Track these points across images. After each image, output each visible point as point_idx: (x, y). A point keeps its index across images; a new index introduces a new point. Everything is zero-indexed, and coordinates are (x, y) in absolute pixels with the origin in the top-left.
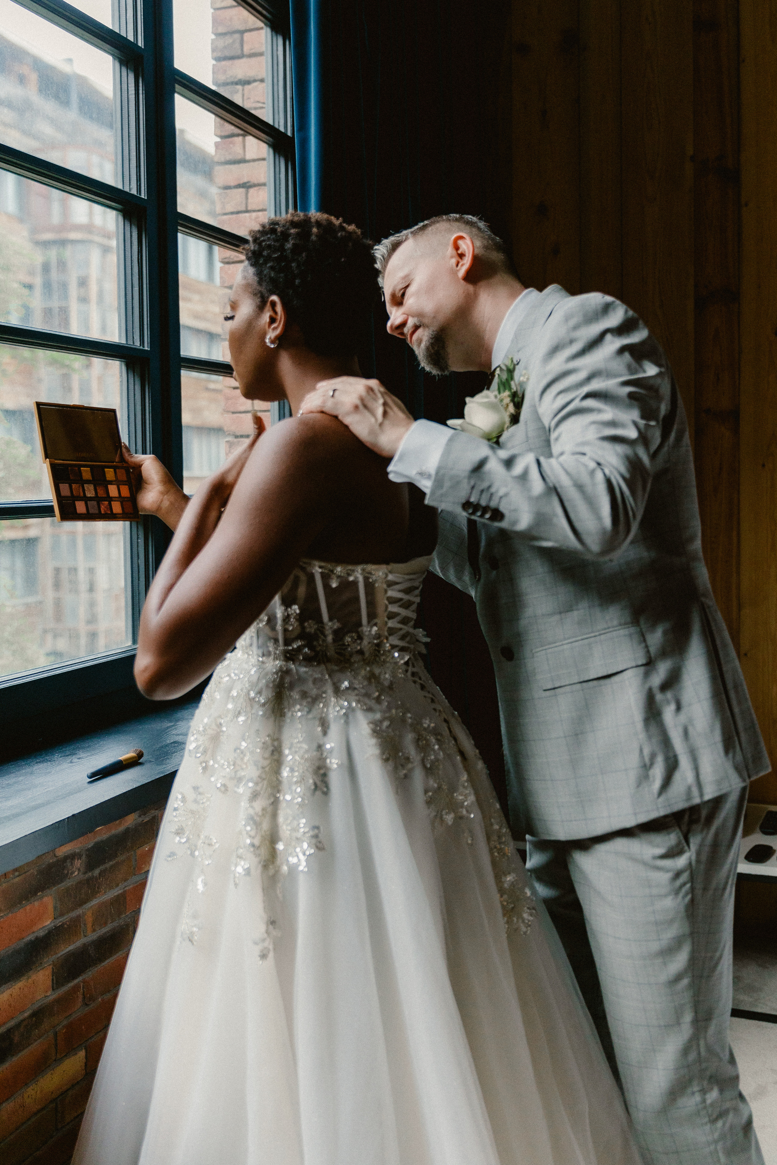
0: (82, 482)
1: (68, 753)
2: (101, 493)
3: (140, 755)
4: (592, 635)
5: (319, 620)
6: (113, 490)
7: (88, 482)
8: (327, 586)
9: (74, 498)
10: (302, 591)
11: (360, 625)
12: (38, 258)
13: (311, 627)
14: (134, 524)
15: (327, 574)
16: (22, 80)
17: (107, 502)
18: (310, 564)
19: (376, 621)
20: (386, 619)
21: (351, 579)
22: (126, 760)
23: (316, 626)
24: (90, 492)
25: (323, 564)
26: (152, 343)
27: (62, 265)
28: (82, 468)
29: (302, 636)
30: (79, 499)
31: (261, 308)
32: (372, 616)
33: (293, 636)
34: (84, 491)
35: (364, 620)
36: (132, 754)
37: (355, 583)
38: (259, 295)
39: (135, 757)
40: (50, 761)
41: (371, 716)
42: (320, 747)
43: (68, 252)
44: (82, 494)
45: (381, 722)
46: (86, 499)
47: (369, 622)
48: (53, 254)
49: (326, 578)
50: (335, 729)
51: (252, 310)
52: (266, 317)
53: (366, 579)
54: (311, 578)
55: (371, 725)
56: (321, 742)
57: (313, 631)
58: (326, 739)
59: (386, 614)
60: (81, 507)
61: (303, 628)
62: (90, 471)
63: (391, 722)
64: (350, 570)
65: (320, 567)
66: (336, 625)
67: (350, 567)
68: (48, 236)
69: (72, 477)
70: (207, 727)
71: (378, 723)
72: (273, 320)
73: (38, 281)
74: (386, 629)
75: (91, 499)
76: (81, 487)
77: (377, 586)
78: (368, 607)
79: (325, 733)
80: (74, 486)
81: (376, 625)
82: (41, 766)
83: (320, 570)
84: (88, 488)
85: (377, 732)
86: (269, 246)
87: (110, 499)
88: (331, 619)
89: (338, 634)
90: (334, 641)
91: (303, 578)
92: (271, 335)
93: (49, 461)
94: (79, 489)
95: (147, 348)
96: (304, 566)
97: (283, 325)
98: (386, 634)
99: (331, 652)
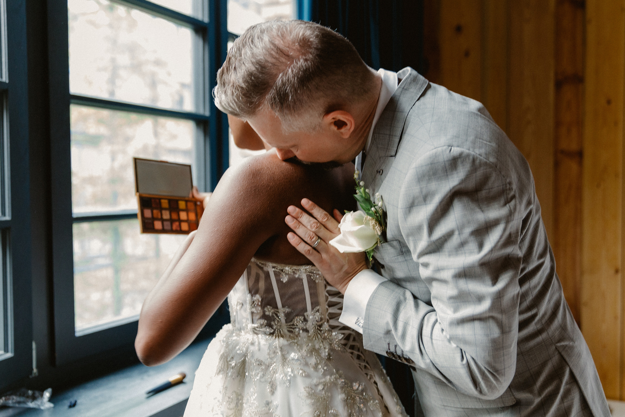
0: (161, 209)
2: (174, 216)
3: (184, 377)
5: (275, 307)
6: (183, 216)
7: (165, 209)
8: (279, 281)
9: (154, 219)
10: (262, 285)
11: (305, 310)
13: (269, 311)
15: (279, 272)
17: (178, 223)
18: (265, 265)
19: (318, 308)
20: (327, 307)
21: (297, 276)
22: (173, 381)
23: (273, 311)
24: (166, 215)
25: (274, 265)
26: (211, 111)
28: (162, 200)
29: (263, 317)
30: (157, 219)
32: (315, 304)
33: (257, 317)
34: (162, 215)
35: (309, 307)
36: (177, 376)
37: (301, 280)
39: (179, 379)
41: (308, 381)
42: (268, 404)
44: (160, 217)
45: (317, 385)
46: (162, 220)
47: (313, 309)
49: (277, 275)
50: (279, 391)
53: (309, 277)
54: (267, 275)
55: (307, 389)
56: (270, 400)
57: (271, 314)
58: (273, 398)
59: (327, 303)
60: (158, 225)
61: (264, 311)
62: (167, 202)
63: (324, 385)
64: (295, 270)
65: (274, 267)
66: (287, 310)
67: (295, 267)
69: (154, 206)
71: (313, 387)
74: (327, 314)
75: (166, 220)
76: (159, 212)
77: (317, 282)
78: (311, 298)
79: (273, 392)
80: (155, 211)
81: (318, 311)
83: (273, 270)
84: (165, 213)
85: (312, 394)
87: (180, 221)
88: (283, 306)
89: (289, 317)
90: (286, 322)
91: (262, 275)
93: (139, 194)
94: (158, 214)
95: (207, 115)
96: (262, 266)
98: (327, 317)
99: (284, 330)
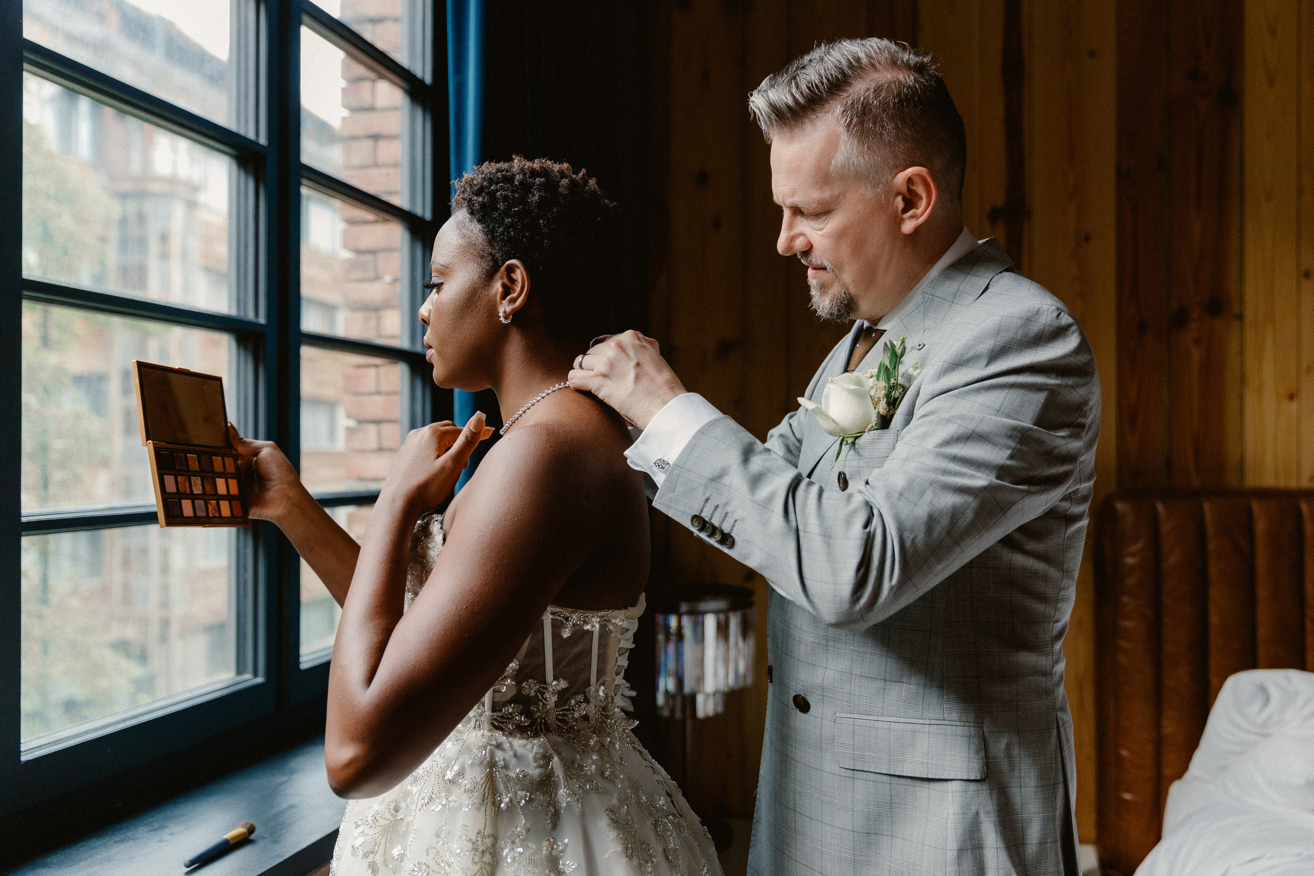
0: (189, 474)
1: (156, 825)
2: (209, 489)
3: (251, 830)
4: (921, 722)
5: (541, 679)
6: (221, 486)
7: (195, 474)
8: (556, 636)
9: (180, 495)
11: (588, 684)
12: (115, 209)
13: (530, 688)
14: (242, 531)
15: (560, 621)
16: (101, 17)
17: (215, 502)
19: (604, 678)
20: (614, 675)
21: (586, 628)
22: (233, 838)
23: (536, 687)
24: (197, 487)
25: (557, 610)
26: (269, 316)
27: (141, 218)
28: (188, 455)
29: (515, 700)
30: (186, 496)
31: (489, 276)
33: (504, 699)
34: (190, 485)
35: (593, 678)
36: (240, 830)
37: (590, 634)
38: (490, 258)
39: (244, 834)
40: (133, 839)
43: (148, 206)
44: (188, 491)
45: (618, 807)
46: (193, 497)
47: (597, 681)
48: (131, 207)
49: (557, 626)
51: (476, 276)
52: (497, 287)
53: (602, 629)
55: (609, 813)
57: (532, 693)
59: (615, 669)
60: (187, 507)
61: (519, 689)
62: (196, 459)
64: (587, 617)
65: (553, 614)
66: (563, 684)
67: (587, 614)
68: (127, 186)
69: (178, 467)
70: (378, 817)
71: (616, 809)
72: (507, 291)
73: (114, 235)
74: (613, 688)
75: (198, 496)
76: (187, 480)
77: (612, 635)
78: (598, 662)
80: (180, 478)
81: (603, 684)
82: (121, 847)
83: (551, 617)
84: (195, 482)
85: (615, 821)
86: (505, 198)
87: (218, 497)
88: (556, 678)
89: (563, 696)
90: (557, 704)
92: (504, 308)
93: (153, 443)
94: (185, 483)
95: (262, 320)
97: (525, 296)
98: (614, 694)
99: (552, 719)
